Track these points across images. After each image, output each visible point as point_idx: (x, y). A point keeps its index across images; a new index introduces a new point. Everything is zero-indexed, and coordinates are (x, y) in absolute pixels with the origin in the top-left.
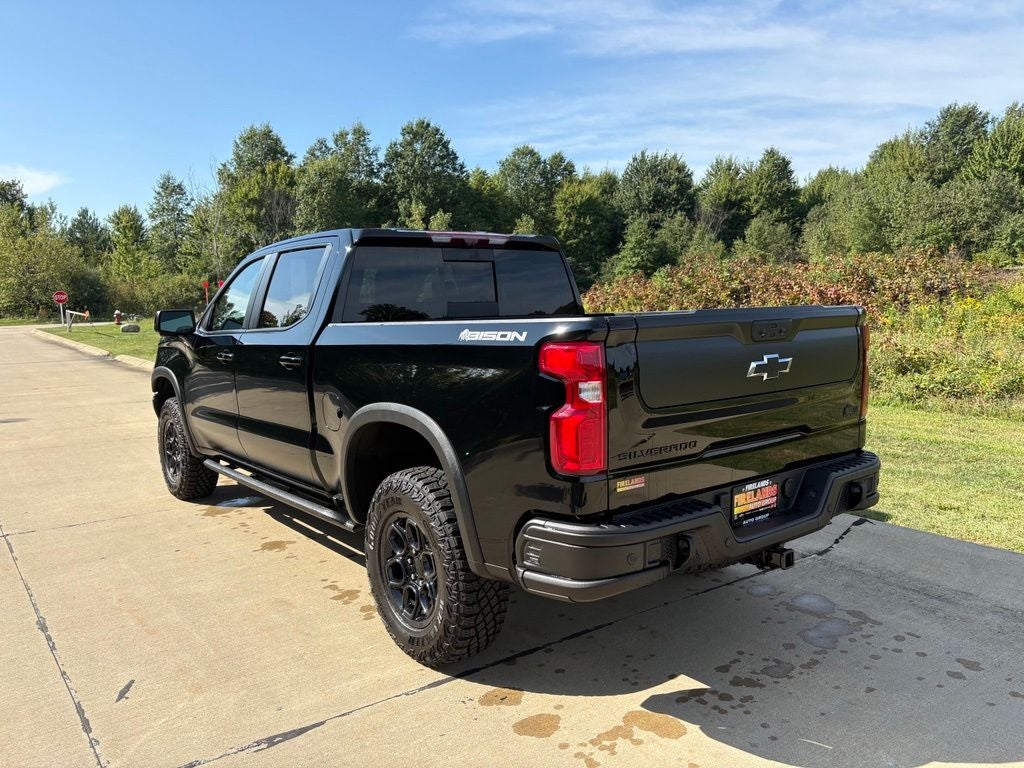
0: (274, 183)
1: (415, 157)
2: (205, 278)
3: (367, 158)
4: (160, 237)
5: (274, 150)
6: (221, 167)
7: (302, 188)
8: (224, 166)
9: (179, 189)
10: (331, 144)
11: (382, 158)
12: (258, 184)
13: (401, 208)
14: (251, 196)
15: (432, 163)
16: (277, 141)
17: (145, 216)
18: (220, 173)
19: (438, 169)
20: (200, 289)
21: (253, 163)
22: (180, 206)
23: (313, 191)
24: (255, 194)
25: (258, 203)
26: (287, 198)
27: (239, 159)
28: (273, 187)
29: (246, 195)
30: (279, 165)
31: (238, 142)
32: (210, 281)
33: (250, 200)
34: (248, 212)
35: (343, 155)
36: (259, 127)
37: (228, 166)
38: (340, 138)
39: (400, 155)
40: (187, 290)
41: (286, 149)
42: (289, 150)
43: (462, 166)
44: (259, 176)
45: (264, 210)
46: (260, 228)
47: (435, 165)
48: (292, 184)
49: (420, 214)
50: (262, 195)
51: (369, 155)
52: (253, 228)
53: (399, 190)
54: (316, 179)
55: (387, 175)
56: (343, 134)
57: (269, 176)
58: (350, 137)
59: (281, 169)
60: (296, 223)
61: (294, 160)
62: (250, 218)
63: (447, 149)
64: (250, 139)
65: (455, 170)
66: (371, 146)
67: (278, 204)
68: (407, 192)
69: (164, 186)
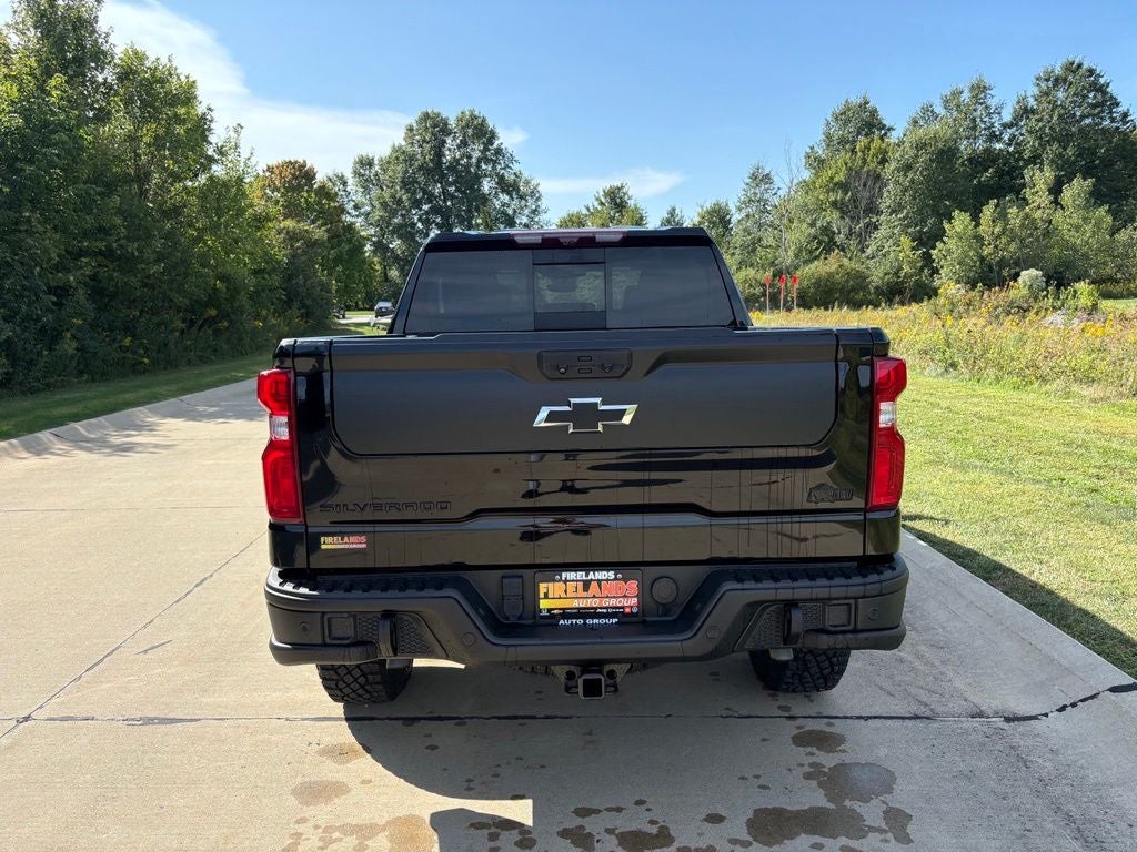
0: (864, 161)
1: (1053, 110)
2: (769, 274)
3: (987, 119)
4: (745, 230)
5: (870, 124)
6: (809, 150)
7: (893, 165)
8: (812, 148)
9: (767, 178)
10: (939, 109)
11: (1007, 117)
12: (846, 164)
13: (1027, 178)
14: (836, 179)
15: (1078, 114)
16: (874, 112)
17: (733, 210)
18: (808, 156)
19: (1088, 121)
20: (764, 285)
21: (843, 141)
22: (766, 196)
23: (908, 168)
24: (840, 177)
25: (844, 186)
26: (878, 177)
27: (829, 137)
28: (862, 167)
29: (832, 178)
30: (872, 140)
31: (830, 119)
32: (774, 276)
33: (836, 184)
34: (832, 198)
35: (955, 120)
36: (856, 100)
37: (816, 148)
38: (951, 101)
39: (1033, 111)
40: (751, 286)
41: (884, 122)
42: (887, 123)
43: (1125, 115)
44: (848, 155)
45: (849, 194)
46: (843, 214)
47: (1083, 117)
48: (884, 161)
49: (1046, 182)
50: (849, 176)
51: (989, 114)
52: (836, 215)
53: (1027, 155)
54: (912, 153)
55: (1013, 137)
56: (957, 93)
57: (859, 154)
58: (966, 96)
59: (873, 146)
60: (882, 207)
61: (893, 133)
62: (834, 204)
63: (1105, 93)
64: (843, 117)
65: (1113, 120)
66: (992, 103)
67: (865, 185)
68: (1039, 156)
69: (754, 177)
